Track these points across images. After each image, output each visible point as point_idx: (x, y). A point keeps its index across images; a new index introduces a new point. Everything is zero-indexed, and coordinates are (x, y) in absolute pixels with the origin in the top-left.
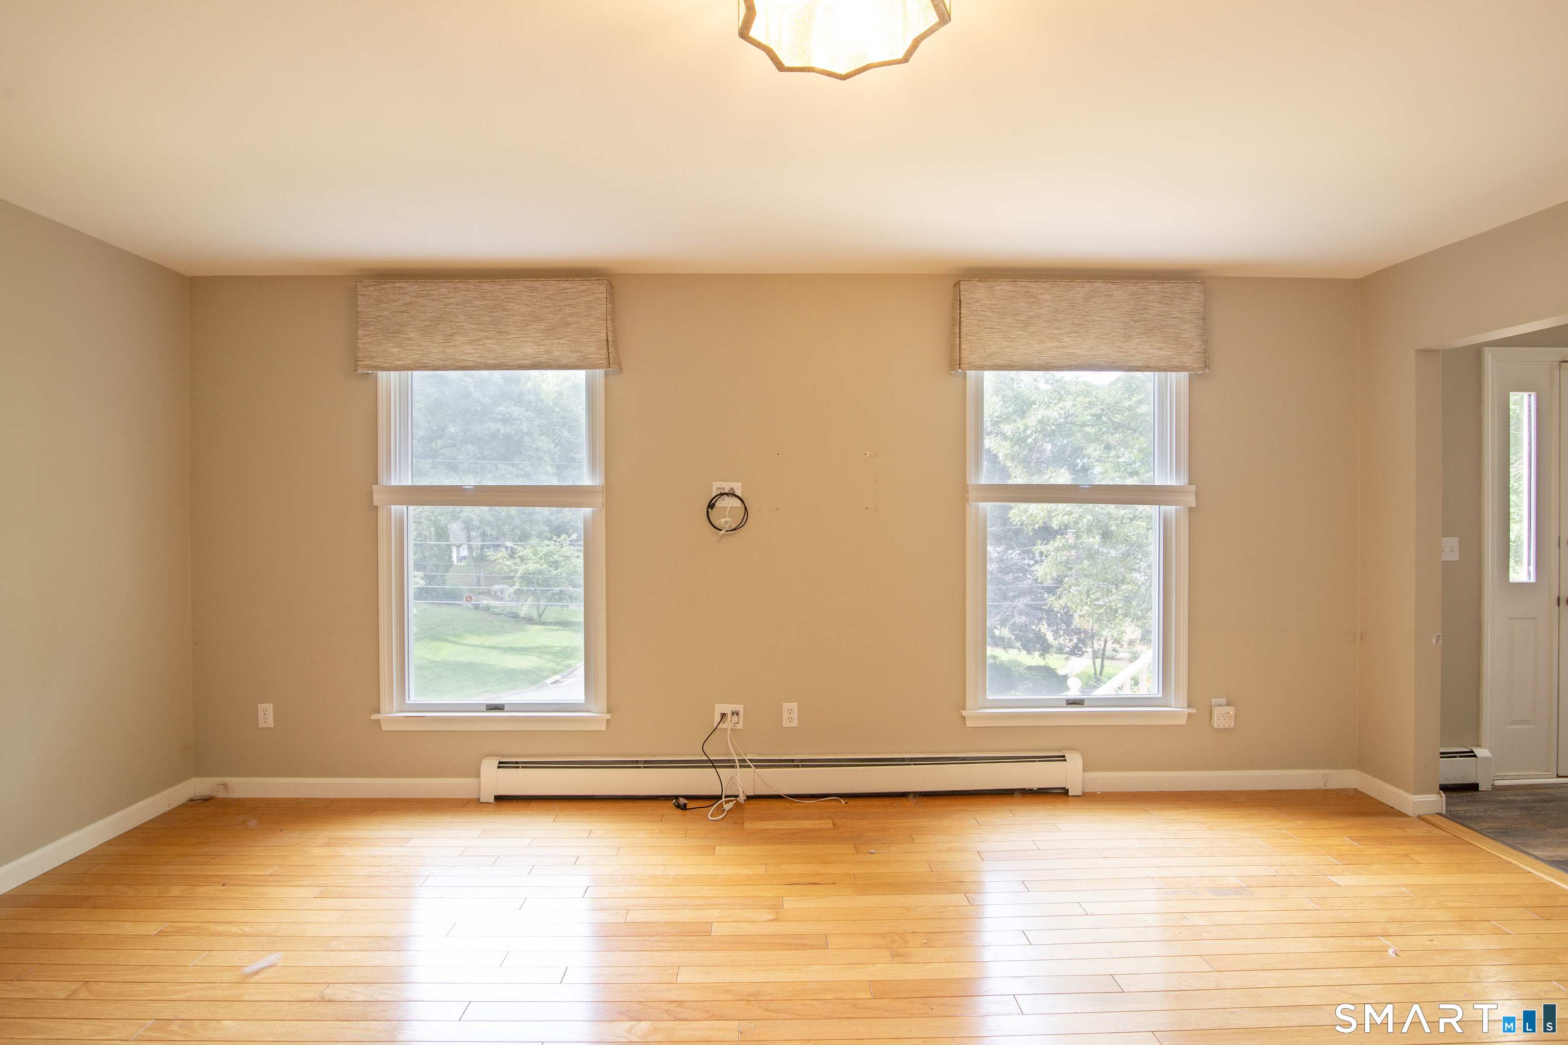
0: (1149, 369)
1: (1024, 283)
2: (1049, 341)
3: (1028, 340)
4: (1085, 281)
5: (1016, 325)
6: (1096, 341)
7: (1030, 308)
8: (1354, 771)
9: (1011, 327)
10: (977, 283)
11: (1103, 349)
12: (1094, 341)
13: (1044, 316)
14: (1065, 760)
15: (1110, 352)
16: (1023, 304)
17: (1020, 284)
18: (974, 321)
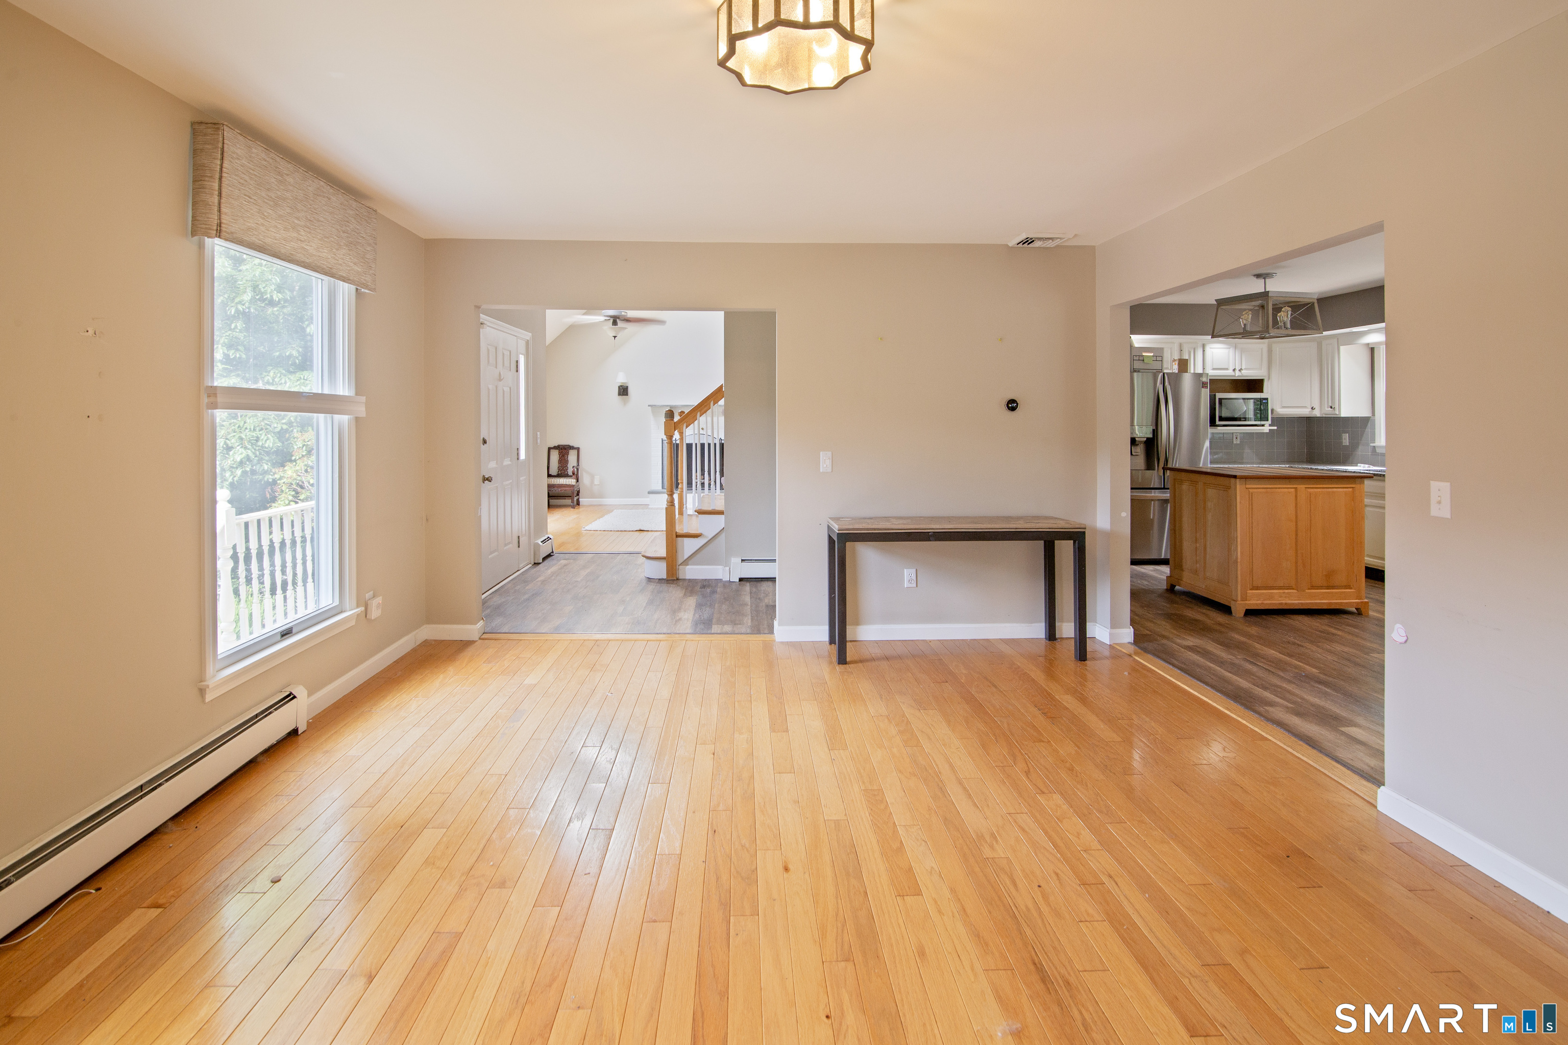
0: (350, 282)
1: (274, 156)
2: (291, 230)
3: (276, 222)
4: (315, 176)
5: (268, 202)
6: (321, 243)
7: (278, 187)
8: (425, 626)
9: (264, 202)
10: (239, 135)
11: (325, 252)
12: (320, 242)
13: (289, 201)
14: (295, 697)
15: (329, 257)
16: (273, 180)
17: (272, 155)
18: (236, 182)
